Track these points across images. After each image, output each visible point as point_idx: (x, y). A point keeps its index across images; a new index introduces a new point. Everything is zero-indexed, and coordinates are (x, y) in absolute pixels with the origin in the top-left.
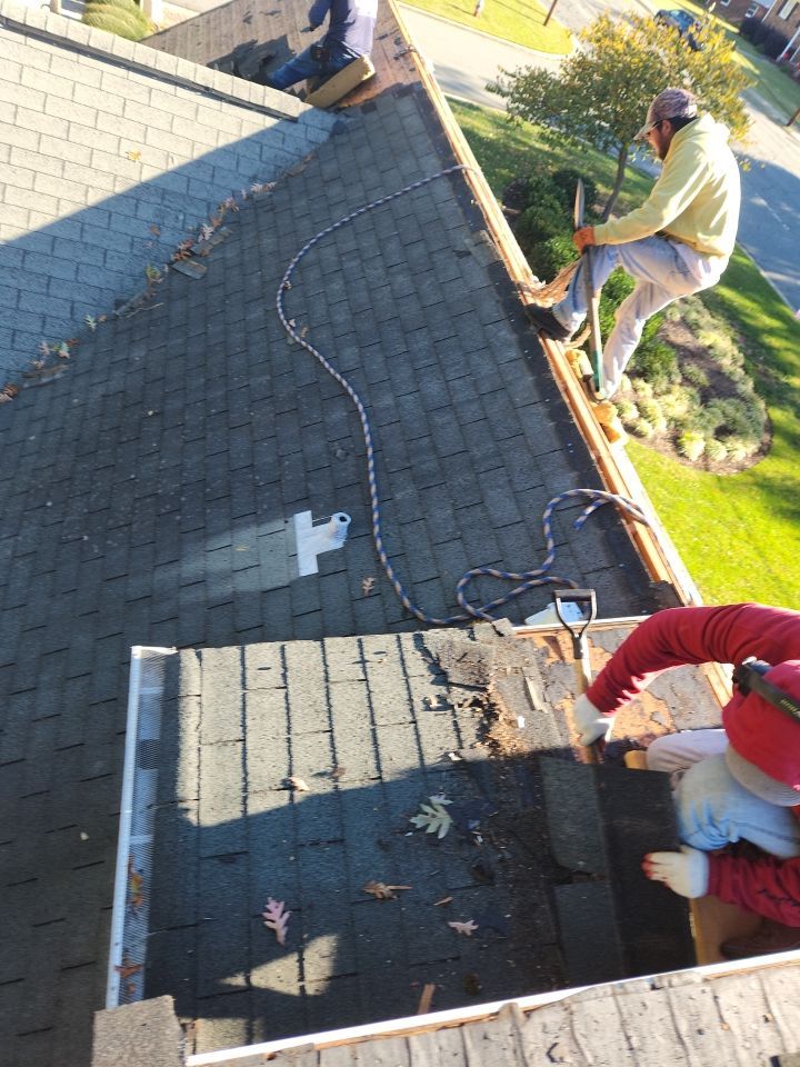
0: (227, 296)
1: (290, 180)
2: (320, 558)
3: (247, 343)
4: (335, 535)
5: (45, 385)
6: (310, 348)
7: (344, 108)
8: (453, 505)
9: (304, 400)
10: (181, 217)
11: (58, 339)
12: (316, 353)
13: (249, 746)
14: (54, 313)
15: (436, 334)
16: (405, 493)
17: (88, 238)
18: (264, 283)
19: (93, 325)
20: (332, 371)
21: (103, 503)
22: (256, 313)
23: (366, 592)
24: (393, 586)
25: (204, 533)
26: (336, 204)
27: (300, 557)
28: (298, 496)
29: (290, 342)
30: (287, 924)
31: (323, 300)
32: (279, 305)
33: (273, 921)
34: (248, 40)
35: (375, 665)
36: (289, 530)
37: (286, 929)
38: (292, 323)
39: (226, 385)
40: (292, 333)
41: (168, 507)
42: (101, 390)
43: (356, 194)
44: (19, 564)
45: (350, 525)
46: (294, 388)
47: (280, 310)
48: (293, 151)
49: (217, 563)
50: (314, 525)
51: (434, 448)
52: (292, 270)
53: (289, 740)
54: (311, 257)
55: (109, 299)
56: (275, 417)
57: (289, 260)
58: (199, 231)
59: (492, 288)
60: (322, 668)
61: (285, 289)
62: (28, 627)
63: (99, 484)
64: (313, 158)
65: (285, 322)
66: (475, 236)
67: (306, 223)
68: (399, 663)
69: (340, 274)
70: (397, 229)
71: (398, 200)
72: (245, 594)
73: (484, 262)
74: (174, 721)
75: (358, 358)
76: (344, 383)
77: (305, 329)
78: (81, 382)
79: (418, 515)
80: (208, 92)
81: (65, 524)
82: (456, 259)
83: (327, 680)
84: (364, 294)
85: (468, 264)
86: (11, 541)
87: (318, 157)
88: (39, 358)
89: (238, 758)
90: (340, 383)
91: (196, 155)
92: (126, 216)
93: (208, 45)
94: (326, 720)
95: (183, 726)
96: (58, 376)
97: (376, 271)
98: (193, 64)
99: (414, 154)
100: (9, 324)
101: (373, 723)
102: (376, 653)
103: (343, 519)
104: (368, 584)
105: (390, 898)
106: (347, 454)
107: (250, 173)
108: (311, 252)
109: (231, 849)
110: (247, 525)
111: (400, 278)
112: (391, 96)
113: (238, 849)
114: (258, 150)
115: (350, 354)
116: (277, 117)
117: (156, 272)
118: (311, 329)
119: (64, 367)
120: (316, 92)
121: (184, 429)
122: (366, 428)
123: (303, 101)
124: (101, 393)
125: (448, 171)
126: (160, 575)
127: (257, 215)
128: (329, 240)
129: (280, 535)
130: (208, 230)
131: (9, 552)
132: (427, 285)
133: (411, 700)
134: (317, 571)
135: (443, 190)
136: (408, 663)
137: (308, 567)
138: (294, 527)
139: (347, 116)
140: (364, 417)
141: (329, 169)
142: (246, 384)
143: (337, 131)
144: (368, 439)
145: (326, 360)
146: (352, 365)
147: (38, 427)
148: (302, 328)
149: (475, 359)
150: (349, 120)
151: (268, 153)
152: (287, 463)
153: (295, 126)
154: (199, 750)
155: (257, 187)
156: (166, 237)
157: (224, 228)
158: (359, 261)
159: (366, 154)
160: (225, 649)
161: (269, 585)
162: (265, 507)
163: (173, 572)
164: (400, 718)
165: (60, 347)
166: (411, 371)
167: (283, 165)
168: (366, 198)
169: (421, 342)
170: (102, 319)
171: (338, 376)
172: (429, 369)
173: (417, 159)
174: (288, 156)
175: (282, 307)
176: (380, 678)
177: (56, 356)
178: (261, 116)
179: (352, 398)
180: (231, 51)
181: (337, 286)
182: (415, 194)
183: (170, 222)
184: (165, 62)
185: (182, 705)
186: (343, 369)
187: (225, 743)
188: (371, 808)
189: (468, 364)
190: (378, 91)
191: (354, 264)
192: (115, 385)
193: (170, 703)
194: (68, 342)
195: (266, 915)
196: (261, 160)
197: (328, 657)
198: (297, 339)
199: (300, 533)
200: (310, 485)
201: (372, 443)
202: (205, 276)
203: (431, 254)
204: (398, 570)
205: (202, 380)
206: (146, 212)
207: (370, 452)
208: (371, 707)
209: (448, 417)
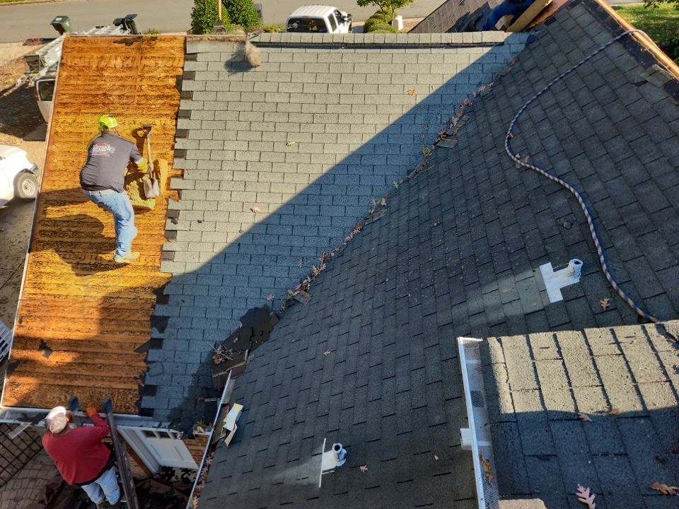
0: (472, 152)
1: (502, 78)
2: (563, 290)
3: (489, 174)
4: (573, 274)
5: (376, 221)
6: (533, 167)
7: (533, 27)
8: (667, 243)
9: (534, 198)
10: (439, 117)
11: (380, 197)
12: (538, 169)
13: (543, 392)
14: (376, 184)
15: (629, 138)
16: (624, 241)
17: (391, 141)
18: (494, 139)
19: (397, 186)
20: (551, 177)
21: (416, 275)
22: (492, 156)
23: (604, 308)
24: (626, 302)
25: (479, 284)
26: (537, 81)
27: (548, 291)
28: (540, 255)
29: (518, 167)
30: (595, 501)
31: (537, 137)
32: (507, 148)
33: (585, 499)
34: (464, 13)
35: (628, 345)
36: (537, 276)
37: (594, 504)
38: (518, 156)
39: (479, 200)
40: (519, 162)
41: (454, 272)
42: (406, 218)
43: (551, 71)
44: (376, 312)
45: (582, 267)
46: (525, 192)
47: (508, 151)
48: (502, 62)
49: (490, 300)
50: (555, 270)
51: (643, 209)
52: (513, 126)
53: (571, 390)
54: (525, 116)
55: (404, 170)
56: (515, 211)
57: (510, 122)
58: (450, 122)
59: (671, 98)
60: (586, 347)
61: (509, 138)
62: (386, 344)
63: (412, 266)
64: (516, 62)
65: (513, 157)
66: (648, 70)
67: (518, 99)
68: (648, 344)
69: (547, 120)
70: (584, 83)
71: (582, 66)
72: (513, 317)
73: (660, 84)
74: (491, 377)
75: (569, 166)
76: (562, 182)
77: (527, 158)
78: (394, 216)
79: (638, 253)
80: (449, 46)
81: (397, 289)
82: (636, 88)
83: (591, 354)
84: (567, 127)
85: (645, 89)
86: (371, 301)
87: (519, 60)
88: (371, 208)
89: (538, 399)
90: (559, 183)
91: (445, 82)
92: (410, 125)
93: (440, 25)
94: (597, 379)
95: (498, 379)
96: (381, 216)
97: (573, 112)
98: (439, 34)
99: (589, 36)
100: (356, 193)
101: (634, 381)
102: (627, 337)
103: (577, 263)
104: (605, 303)
105: (674, 495)
106: (572, 224)
107: (477, 82)
108: (524, 114)
109: (544, 452)
110: (507, 276)
111: (593, 111)
112: (565, 9)
113: (550, 453)
114: (481, 68)
115: (563, 165)
116: (491, 46)
117: (427, 150)
118: (531, 156)
119: (384, 210)
120: (513, 24)
121: (457, 229)
122: (583, 206)
123: (505, 31)
124: (406, 220)
125: (618, 37)
126: (456, 311)
127: (484, 104)
128: (536, 102)
129: (531, 279)
130: (455, 120)
131: (370, 307)
132: (615, 110)
133: (662, 366)
134: (562, 299)
135: (616, 50)
136: (654, 343)
137: (555, 296)
138: (540, 273)
139: (536, 31)
140: (580, 200)
141: (528, 64)
142: (492, 197)
143: (530, 41)
144: (586, 212)
145: (546, 172)
146: (566, 170)
147: (375, 243)
148: (525, 157)
149: (665, 146)
150: (537, 33)
151: (487, 68)
152: (528, 237)
153: (502, 47)
154: (511, 394)
155: (482, 88)
156: (432, 130)
157: (465, 116)
158: (559, 109)
159: (553, 47)
160: (515, 337)
161: (529, 311)
162: (517, 264)
163: (464, 308)
164: (656, 378)
165: (381, 200)
166: (613, 164)
167: (497, 71)
168: (558, 72)
169: (617, 145)
170: (401, 181)
171: (556, 179)
172: (627, 160)
173: (591, 38)
174: (499, 65)
175: (509, 149)
176: (633, 353)
177: (380, 206)
178: (481, 48)
179: (569, 190)
180: (454, 23)
181: (545, 127)
182: (594, 59)
183: (433, 121)
184: (424, 38)
185: (495, 368)
186: (558, 174)
187: (527, 390)
188: (645, 435)
189: (660, 150)
190: (556, 9)
191: (555, 112)
192: (413, 214)
193: (486, 367)
194: (385, 197)
195: (578, 494)
196: (483, 73)
197: (589, 340)
198: (523, 164)
199: (545, 277)
200: (547, 247)
201: (590, 213)
202: (457, 145)
203: (614, 91)
204: (628, 292)
205: (464, 201)
206: (420, 120)
207: (589, 220)
208: (630, 370)
209: (650, 187)
